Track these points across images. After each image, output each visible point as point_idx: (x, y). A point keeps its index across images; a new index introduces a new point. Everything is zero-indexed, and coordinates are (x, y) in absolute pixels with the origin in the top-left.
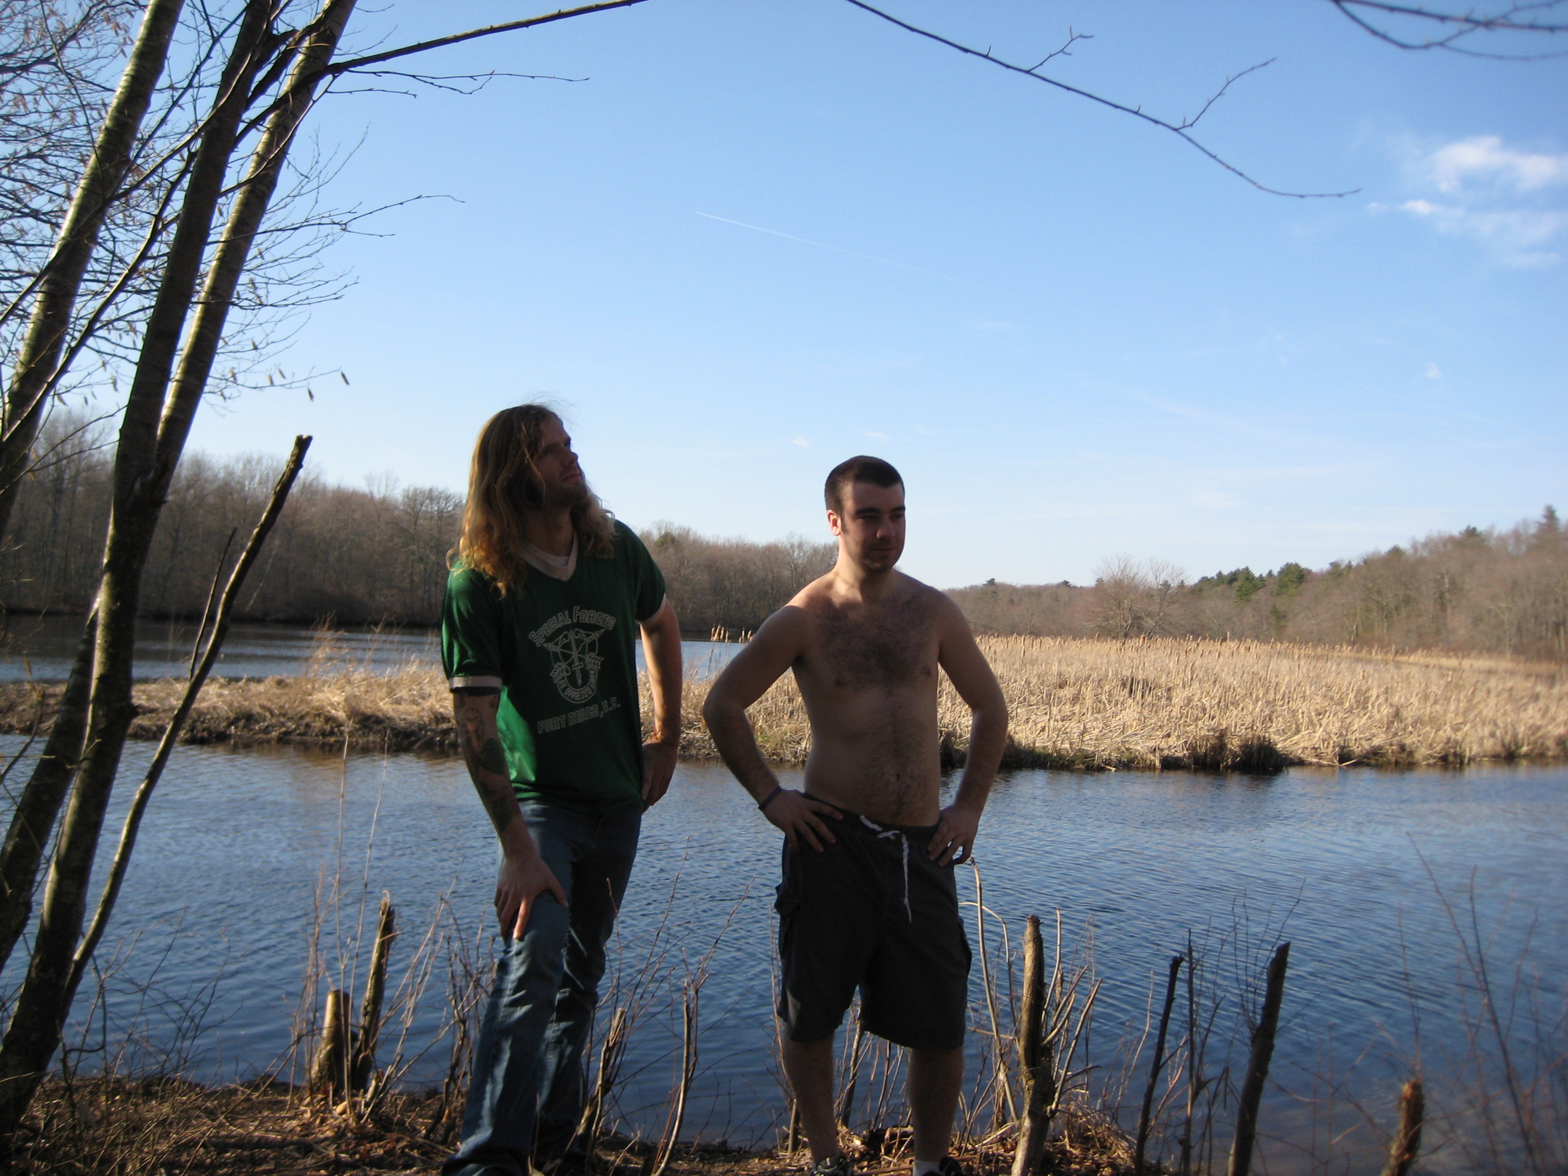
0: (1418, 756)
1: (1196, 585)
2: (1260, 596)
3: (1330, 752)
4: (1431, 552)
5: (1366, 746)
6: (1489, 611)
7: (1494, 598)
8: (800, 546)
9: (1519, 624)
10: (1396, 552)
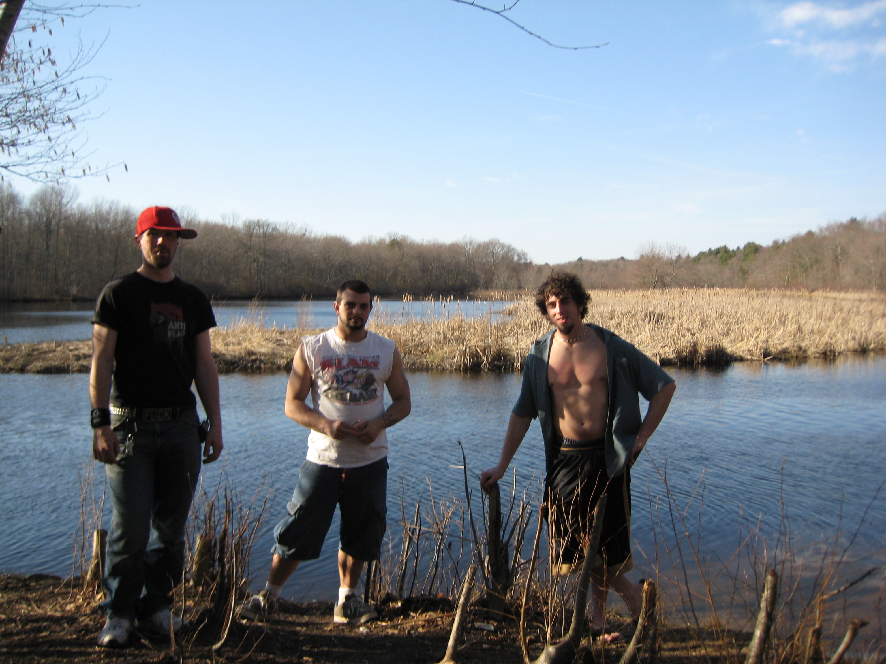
0: (809, 353)
1: (696, 257)
2: (733, 261)
3: (757, 352)
4: (830, 233)
5: (780, 348)
6: (864, 265)
7: (866, 258)
8: (471, 243)
9: (881, 272)
10: (810, 234)
